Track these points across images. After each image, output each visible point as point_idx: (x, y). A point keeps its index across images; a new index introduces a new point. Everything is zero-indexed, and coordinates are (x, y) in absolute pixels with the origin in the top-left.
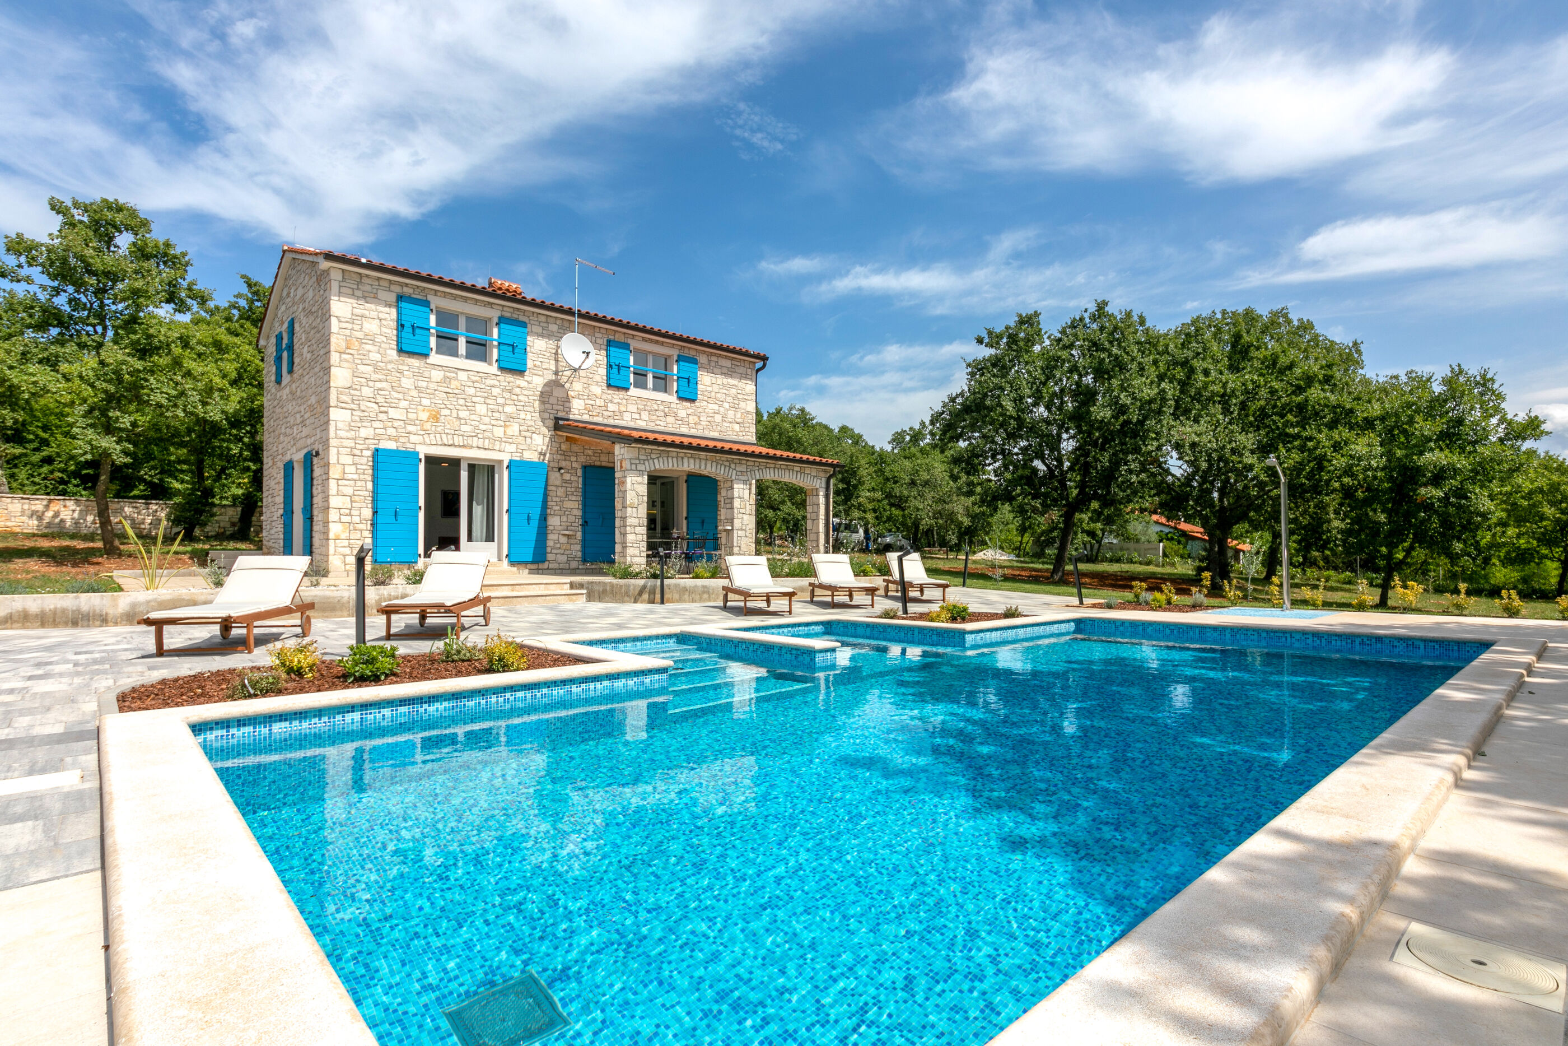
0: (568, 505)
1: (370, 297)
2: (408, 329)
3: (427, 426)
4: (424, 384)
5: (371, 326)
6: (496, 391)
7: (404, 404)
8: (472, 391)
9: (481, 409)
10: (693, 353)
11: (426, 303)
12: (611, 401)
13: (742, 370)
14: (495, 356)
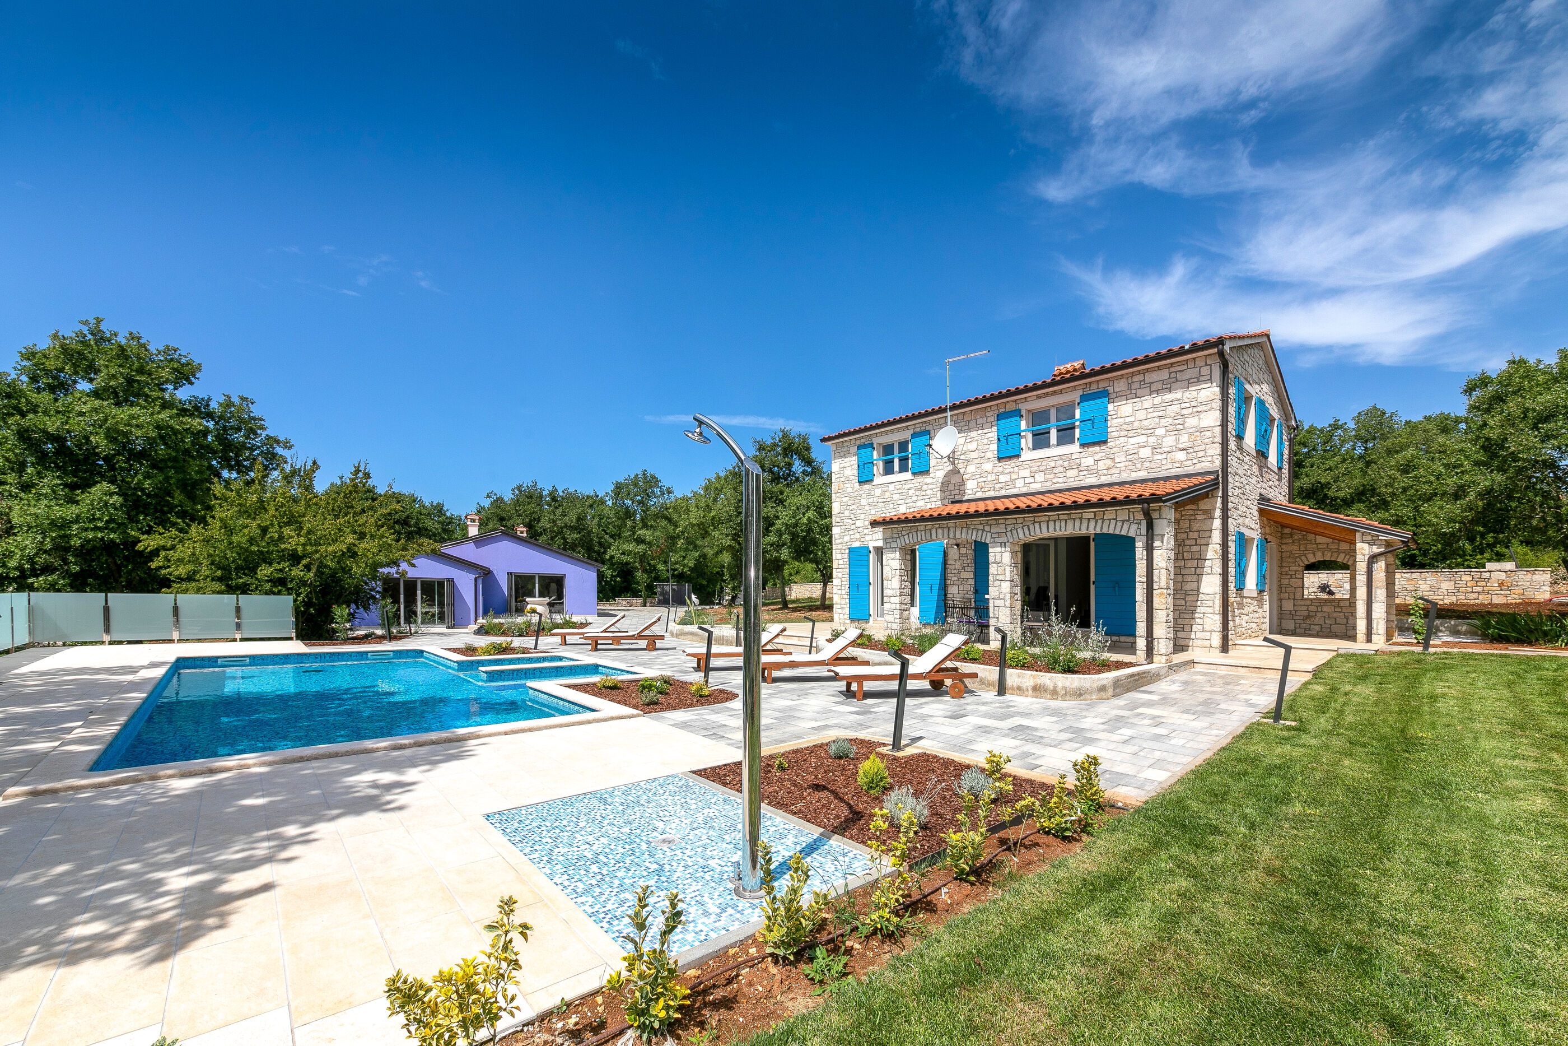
1: (847, 453)
2: (863, 466)
5: (847, 472)
10: (1102, 385)
11: (873, 444)
12: (1002, 473)
14: (912, 465)
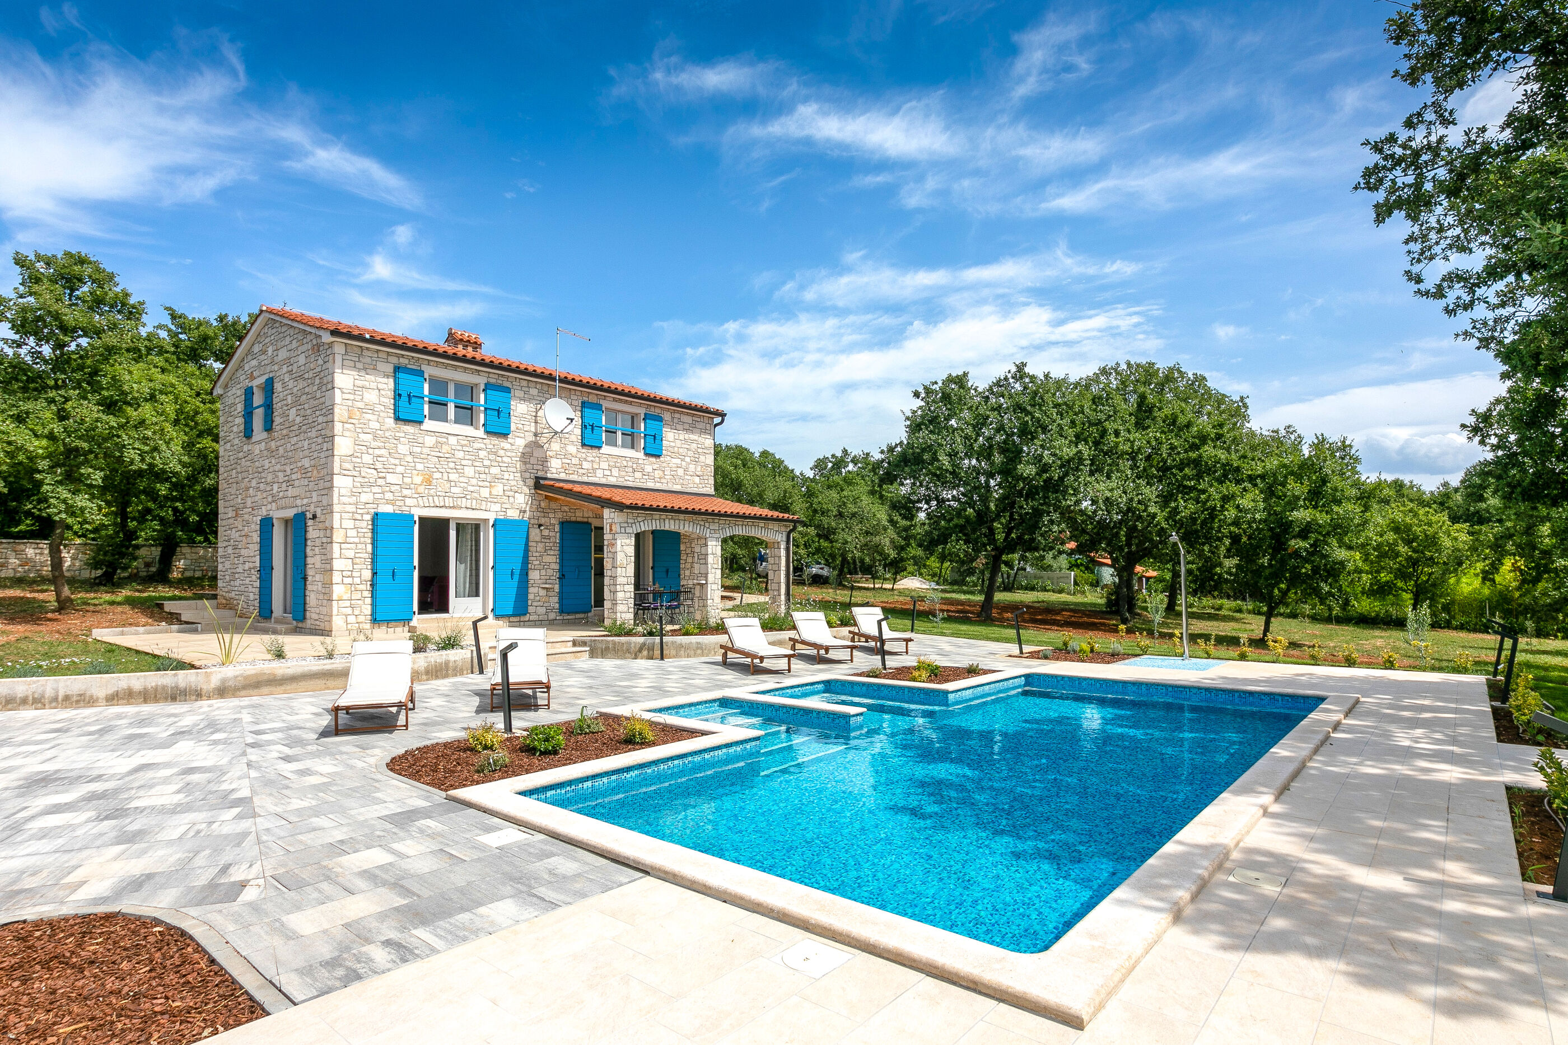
0: (547, 559)
1: (369, 368)
2: (404, 398)
3: (421, 489)
4: (418, 450)
5: (371, 397)
6: (482, 454)
7: (400, 469)
8: (461, 454)
9: (469, 471)
10: (658, 411)
11: (420, 373)
12: (585, 459)
13: (701, 425)
14: (482, 421)
